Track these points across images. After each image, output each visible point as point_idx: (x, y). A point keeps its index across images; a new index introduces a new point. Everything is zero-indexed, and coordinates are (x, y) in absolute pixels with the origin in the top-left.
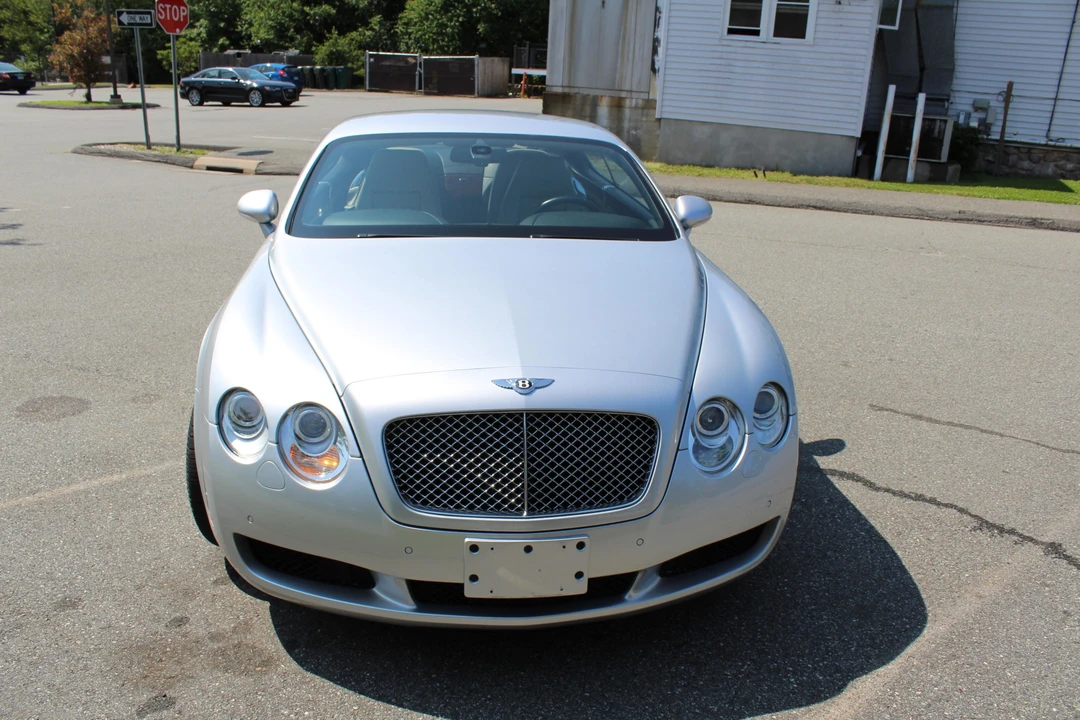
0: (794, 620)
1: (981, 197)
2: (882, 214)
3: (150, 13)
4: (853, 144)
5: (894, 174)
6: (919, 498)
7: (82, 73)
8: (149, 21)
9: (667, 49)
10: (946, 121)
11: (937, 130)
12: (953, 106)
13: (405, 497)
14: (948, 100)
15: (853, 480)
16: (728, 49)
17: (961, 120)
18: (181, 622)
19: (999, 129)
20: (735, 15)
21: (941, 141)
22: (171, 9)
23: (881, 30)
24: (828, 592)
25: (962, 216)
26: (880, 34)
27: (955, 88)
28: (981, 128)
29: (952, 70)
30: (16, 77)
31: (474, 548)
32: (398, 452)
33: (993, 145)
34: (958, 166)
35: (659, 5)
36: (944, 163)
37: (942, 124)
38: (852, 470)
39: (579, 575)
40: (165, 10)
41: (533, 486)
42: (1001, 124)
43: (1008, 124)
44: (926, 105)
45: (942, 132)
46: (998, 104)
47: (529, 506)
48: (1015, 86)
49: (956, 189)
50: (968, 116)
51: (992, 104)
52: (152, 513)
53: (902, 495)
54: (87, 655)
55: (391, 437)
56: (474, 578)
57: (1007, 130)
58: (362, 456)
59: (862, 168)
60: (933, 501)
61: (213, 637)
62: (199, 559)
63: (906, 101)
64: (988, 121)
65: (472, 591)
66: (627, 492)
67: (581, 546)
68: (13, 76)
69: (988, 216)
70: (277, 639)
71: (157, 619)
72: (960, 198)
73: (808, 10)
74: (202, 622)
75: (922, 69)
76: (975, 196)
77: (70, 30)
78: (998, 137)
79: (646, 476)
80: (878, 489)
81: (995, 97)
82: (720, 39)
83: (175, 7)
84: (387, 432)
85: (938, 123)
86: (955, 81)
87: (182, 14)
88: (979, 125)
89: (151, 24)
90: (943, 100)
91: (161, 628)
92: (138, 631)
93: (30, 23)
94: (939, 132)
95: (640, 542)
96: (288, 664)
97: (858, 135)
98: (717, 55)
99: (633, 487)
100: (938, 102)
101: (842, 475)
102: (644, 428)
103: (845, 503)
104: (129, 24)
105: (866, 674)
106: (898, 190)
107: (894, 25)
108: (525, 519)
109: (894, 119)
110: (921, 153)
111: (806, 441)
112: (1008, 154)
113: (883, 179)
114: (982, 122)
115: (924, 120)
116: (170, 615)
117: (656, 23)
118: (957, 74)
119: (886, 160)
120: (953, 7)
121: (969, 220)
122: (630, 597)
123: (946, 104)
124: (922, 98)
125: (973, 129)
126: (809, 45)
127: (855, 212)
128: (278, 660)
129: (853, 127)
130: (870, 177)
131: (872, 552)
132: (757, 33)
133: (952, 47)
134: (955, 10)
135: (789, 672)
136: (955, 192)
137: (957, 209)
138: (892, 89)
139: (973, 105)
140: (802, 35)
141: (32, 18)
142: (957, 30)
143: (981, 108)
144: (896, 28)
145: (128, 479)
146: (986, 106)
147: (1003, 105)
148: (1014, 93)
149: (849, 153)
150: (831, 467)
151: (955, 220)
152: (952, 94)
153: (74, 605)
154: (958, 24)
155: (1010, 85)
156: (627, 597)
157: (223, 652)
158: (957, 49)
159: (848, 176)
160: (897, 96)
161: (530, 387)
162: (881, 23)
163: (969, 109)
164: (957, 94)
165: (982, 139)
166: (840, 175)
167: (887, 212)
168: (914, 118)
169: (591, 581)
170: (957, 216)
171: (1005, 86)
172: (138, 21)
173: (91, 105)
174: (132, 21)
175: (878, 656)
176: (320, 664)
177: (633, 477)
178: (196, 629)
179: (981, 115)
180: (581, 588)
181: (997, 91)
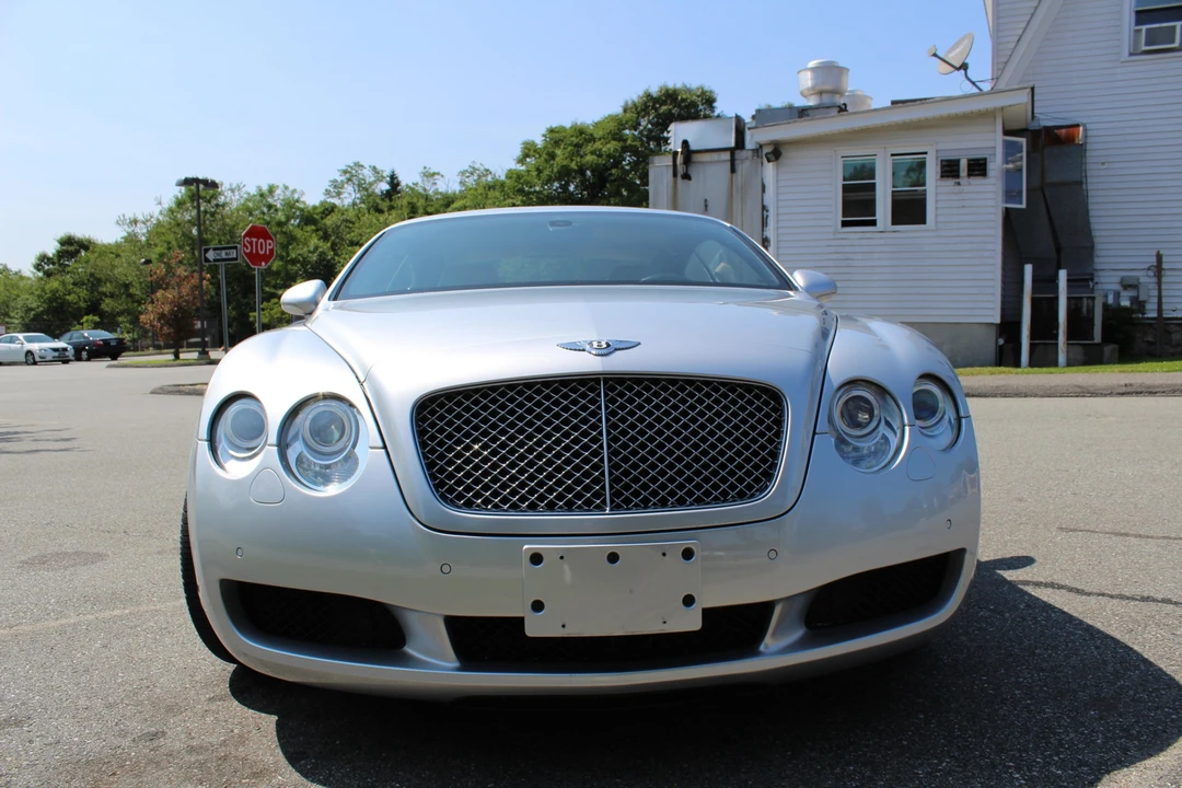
0: (1005, 715)
1: (1147, 372)
2: (1036, 396)
3: (236, 248)
4: (993, 333)
5: (1043, 358)
6: (1145, 599)
7: (172, 330)
8: (235, 256)
9: (778, 248)
10: (1093, 298)
11: (1085, 309)
12: (1099, 286)
13: (443, 497)
14: (1092, 280)
15: (1054, 588)
16: (844, 242)
17: (1111, 300)
18: (154, 736)
19: (1156, 307)
20: (848, 207)
21: (1091, 321)
22: (257, 243)
23: (1007, 209)
24: (1046, 686)
25: (1129, 389)
26: (1008, 213)
27: (1098, 267)
28: (1134, 307)
29: (1092, 247)
30: (109, 344)
31: (536, 559)
32: (433, 438)
33: (1150, 324)
34: (1116, 346)
35: (765, 203)
36: (1098, 344)
37: (1090, 301)
38: (1049, 580)
39: (689, 601)
40: (251, 243)
41: (617, 473)
42: (1156, 300)
43: (1164, 300)
44: (1069, 287)
45: (1091, 310)
46: (1148, 280)
47: (612, 501)
48: (1164, 259)
49: (1117, 368)
50: (1117, 295)
51: (1142, 280)
52: (150, 641)
53: (1122, 597)
54: (15, 771)
55: (424, 419)
56: (538, 606)
57: (1164, 307)
58: (385, 447)
59: (1006, 355)
60: (1169, 601)
61: (191, 750)
62: (197, 679)
63: (1045, 282)
64: (1141, 298)
65: (536, 627)
66: (750, 487)
67: (688, 554)
68: (106, 342)
69: (1161, 386)
70: (279, 751)
71: (123, 734)
72: (1123, 375)
73: (925, 195)
74: (183, 736)
75: (1058, 250)
76: (1140, 372)
77: (164, 289)
78: (1154, 315)
79: (774, 466)
80: (1089, 594)
81: (1144, 273)
82: (835, 233)
83: (261, 240)
84: (418, 413)
85: (1085, 301)
86: (1096, 260)
87: (268, 247)
88: (1131, 304)
89: (236, 259)
90: (1087, 280)
91: (126, 742)
92: (93, 745)
93: (130, 296)
94: (1088, 310)
95: (773, 554)
96: (290, 775)
97: (997, 320)
98: (831, 249)
99: (757, 480)
100: (1082, 281)
101: (1038, 584)
102: (766, 403)
103: (1047, 607)
104: (215, 260)
105: (1127, 767)
106: (1051, 373)
107: (1021, 203)
108: (607, 515)
109: (1034, 301)
110: (1070, 335)
111: (984, 559)
112: (1170, 333)
113: (1032, 364)
114: (1135, 300)
115: (1069, 299)
116: (142, 730)
117: (764, 223)
118: (1097, 253)
119: (1033, 347)
120: (1081, 183)
121: (1138, 393)
122: (767, 647)
123: (1091, 284)
124: (1063, 275)
125: (1125, 309)
126: (933, 231)
127: (1005, 395)
128: (275, 771)
129: (990, 312)
130: (1017, 364)
131: (1097, 648)
132: (873, 223)
133: (1087, 224)
134: (1084, 187)
135: (1010, 767)
136: (1116, 370)
137: (1123, 383)
138: (1028, 269)
139: (1121, 283)
140: (923, 221)
141: (132, 290)
142: (1090, 207)
143: (1130, 286)
144: (1024, 206)
145: (130, 613)
146: (1136, 283)
147: (1155, 280)
148: (1164, 266)
149: (990, 343)
150: (1021, 578)
151: (1123, 394)
152: (1096, 273)
153: (18, 723)
154: (1090, 200)
155: (1159, 257)
156: (762, 648)
157: (202, 765)
158: (1093, 226)
159: (991, 365)
160: (1035, 280)
161: (609, 349)
162: (1006, 202)
163: (1118, 287)
164: (1100, 273)
165: (1138, 318)
166: (982, 366)
167: (1041, 393)
168: (1057, 298)
169: (707, 613)
170: (1124, 390)
171: (1154, 259)
172: (224, 256)
173: (178, 362)
174: (218, 257)
175: (1140, 748)
176: (330, 775)
177: (756, 467)
178: (174, 742)
179: (1132, 293)
180: (691, 622)
181: (1146, 266)
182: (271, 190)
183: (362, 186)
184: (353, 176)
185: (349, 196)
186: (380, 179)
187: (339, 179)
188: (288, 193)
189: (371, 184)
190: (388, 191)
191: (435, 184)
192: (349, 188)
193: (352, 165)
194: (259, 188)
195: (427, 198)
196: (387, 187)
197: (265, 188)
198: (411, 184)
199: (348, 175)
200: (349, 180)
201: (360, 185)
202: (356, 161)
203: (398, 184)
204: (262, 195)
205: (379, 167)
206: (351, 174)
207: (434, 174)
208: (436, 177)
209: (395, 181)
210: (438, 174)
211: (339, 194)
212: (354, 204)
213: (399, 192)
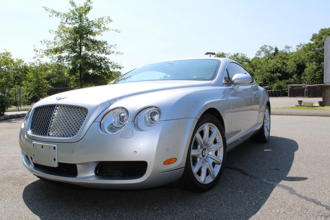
15: (287, 189)
60: (318, 202)
80: (294, 194)
95: (73, 151)
101: (284, 187)
122: (78, 176)
161: (60, 99)
182: (238, 54)
183: (267, 52)
184: (264, 49)
185: (263, 55)
186: (272, 49)
187: (260, 50)
188: (242, 55)
189: (269, 51)
190: (274, 53)
191: (289, 50)
192: (263, 53)
193: (264, 46)
194: (235, 54)
195: (286, 54)
196: (275, 52)
197: (236, 54)
198: (281, 50)
199: (262, 49)
200: (263, 50)
201: (266, 52)
202: (265, 45)
203: (278, 51)
204: (235, 56)
205: (271, 46)
206: (263, 49)
207: (289, 47)
208: (290, 48)
209: (277, 50)
210: (291, 47)
211: (260, 54)
212: (264, 57)
213: (278, 53)
